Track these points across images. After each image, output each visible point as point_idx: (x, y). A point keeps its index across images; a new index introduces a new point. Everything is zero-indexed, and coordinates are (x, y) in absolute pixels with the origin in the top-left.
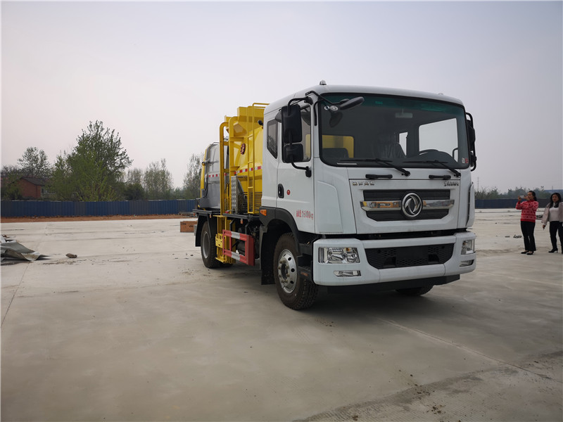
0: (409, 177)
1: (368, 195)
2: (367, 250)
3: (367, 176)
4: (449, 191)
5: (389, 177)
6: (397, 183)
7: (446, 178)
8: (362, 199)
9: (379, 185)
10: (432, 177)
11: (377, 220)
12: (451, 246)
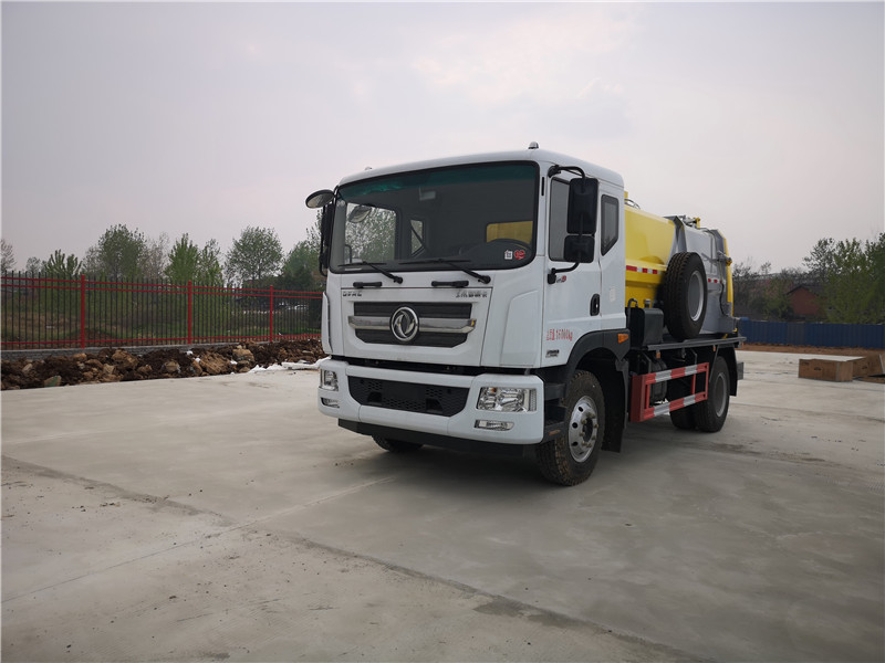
0: (403, 285)
1: (361, 308)
2: (351, 379)
3: (355, 284)
4: (469, 306)
5: (378, 285)
6: (388, 294)
7: (462, 285)
8: (351, 312)
9: (369, 296)
10: (435, 285)
11: (366, 341)
12: (465, 392)
